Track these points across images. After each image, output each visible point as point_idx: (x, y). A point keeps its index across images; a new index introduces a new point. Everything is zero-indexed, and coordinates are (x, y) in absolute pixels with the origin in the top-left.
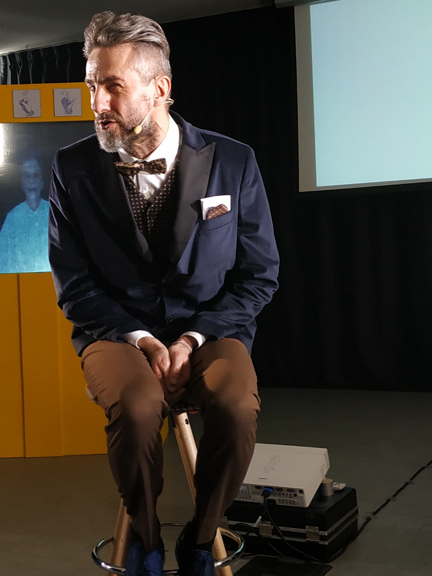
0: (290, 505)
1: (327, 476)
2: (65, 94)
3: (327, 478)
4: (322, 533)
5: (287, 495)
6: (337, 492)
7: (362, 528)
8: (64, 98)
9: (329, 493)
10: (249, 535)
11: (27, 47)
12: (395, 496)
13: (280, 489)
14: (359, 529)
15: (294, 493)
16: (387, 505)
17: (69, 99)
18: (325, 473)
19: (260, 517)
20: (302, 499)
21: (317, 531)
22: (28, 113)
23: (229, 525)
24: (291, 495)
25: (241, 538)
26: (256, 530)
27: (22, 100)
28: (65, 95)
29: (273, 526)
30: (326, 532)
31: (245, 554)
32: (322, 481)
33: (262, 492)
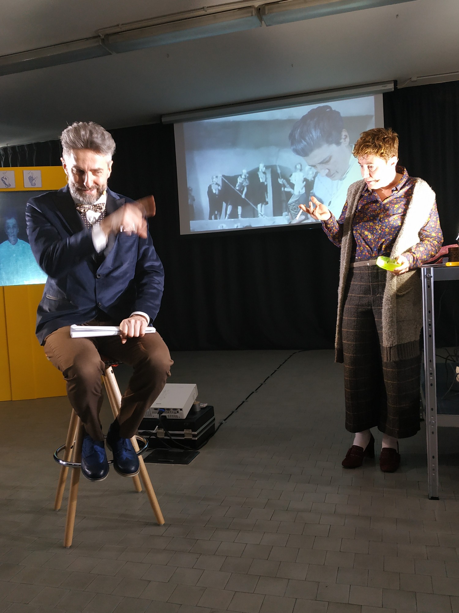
0: (175, 418)
1: (197, 400)
4: (193, 433)
5: (173, 412)
6: (202, 409)
7: (218, 429)
9: (198, 409)
10: (151, 437)
12: (236, 409)
13: (168, 409)
14: (215, 430)
15: (177, 411)
16: (232, 415)
17: (33, 177)
18: (195, 398)
19: (157, 427)
20: (182, 414)
21: (191, 432)
23: (139, 433)
24: (175, 412)
25: (146, 440)
26: (155, 434)
28: (31, 175)
29: (165, 431)
30: (196, 432)
31: (148, 449)
32: (194, 403)
33: (158, 412)
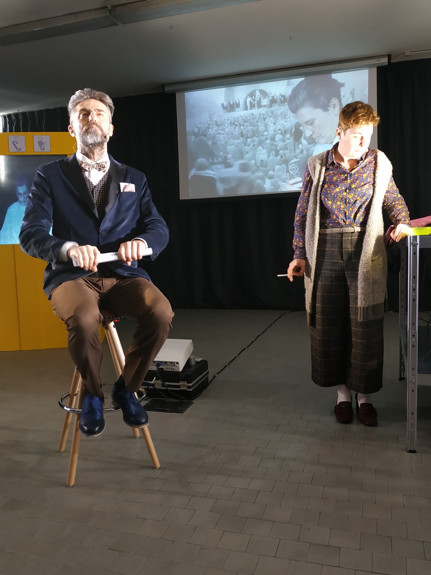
0: (172, 371)
2: (40, 138)
3: (192, 355)
4: (189, 385)
5: (170, 365)
6: (197, 363)
7: (211, 381)
8: (40, 141)
9: (193, 363)
10: (149, 387)
11: (18, 111)
13: (166, 362)
14: (209, 382)
15: (173, 364)
16: (225, 369)
17: (43, 142)
18: (191, 353)
19: (155, 378)
20: (178, 367)
21: (186, 384)
22: (18, 149)
26: (153, 385)
27: (14, 142)
29: (162, 382)
30: (191, 384)
31: (147, 398)
32: (189, 357)
33: (156, 364)
